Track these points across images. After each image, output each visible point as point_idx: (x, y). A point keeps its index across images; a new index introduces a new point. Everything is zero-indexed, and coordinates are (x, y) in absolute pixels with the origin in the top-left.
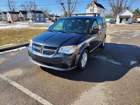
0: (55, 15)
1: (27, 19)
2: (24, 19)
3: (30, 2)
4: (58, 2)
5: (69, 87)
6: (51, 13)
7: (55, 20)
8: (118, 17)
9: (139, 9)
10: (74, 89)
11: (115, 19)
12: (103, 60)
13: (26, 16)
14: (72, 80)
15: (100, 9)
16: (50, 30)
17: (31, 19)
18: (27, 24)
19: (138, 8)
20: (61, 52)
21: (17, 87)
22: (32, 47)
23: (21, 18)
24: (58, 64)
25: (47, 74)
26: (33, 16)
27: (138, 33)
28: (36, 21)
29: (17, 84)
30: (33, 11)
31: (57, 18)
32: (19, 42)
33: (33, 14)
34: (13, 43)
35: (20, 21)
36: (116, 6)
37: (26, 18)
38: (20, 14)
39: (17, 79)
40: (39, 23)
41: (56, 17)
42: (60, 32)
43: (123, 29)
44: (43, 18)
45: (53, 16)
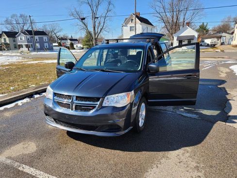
0: (70, 37)
1: (18, 47)
2: (12, 46)
3: (21, 16)
4: (75, 16)
5: (125, 163)
6: (61, 34)
7: (69, 45)
8: (175, 38)
9: (205, 24)
10: (136, 165)
11: (171, 41)
12: (169, 112)
13: (14, 41)
14: (126, 151)
15: (145, 25)
16: (79, 68)
17: (24, 47)
18: (19, 54)
19: (203, 23)
20: (107, 105)
21: (34, 175)
22: (54, 99)
23: (6, 44)
24: (103, 126)
25: (81, 145)
26: (28, 41)
27: (211, 63)
28: (35, 50)
29: (32, 168)
30: (28, 31)
31: (73, 42)
32: (13, 90)
33: (29, 37)
34: (3, 94)
35: (4, 50)
36: (171, 21)
37: (15, 45)
38: (3, 37)
39: (31, 161)
40: (41, 53)
41: (71, 40)
42: (97, 70)
43: (186, 58)
44: (47, 44)
45: (66, 39)
